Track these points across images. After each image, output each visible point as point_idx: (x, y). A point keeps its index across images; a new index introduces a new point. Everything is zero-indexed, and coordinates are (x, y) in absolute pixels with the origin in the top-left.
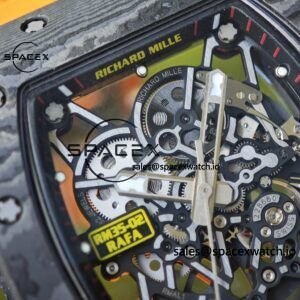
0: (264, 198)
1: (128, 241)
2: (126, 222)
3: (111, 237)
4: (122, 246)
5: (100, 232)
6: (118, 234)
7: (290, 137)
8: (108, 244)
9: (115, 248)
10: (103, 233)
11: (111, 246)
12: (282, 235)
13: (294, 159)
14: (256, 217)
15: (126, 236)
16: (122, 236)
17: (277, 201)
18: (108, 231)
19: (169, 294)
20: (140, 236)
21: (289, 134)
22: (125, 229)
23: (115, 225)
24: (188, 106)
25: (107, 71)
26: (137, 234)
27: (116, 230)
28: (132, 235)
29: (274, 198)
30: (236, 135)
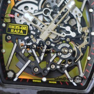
0: (65, 44)
1: (18, 32)
2: (20, 27)
3: (14, 28)
4: (15, 32)
5: (11, 25)
6: (16, 28)
7: (83, 32)
8: (12, 30)
9: (13, 32)
10: (12, 26)
11: (12, 31)
12: (64, 57)
13: (81, 39)
14: (59, 48)
15: (18, 30)
16: (17, 30)
17: (68, 47)
18: (14, 26)
19: (21, 54)
20: (22, 33)
21: (83, 31)
22: (19, 28)
23: (17, 26)
26: (22, 32)
27: (17, 27)
28: (20, 31)
29: (68, 46)
30: (68, 22)
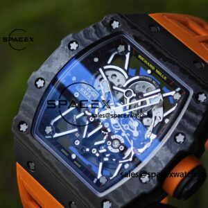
24: (145, 95)
25: (142, 59)
